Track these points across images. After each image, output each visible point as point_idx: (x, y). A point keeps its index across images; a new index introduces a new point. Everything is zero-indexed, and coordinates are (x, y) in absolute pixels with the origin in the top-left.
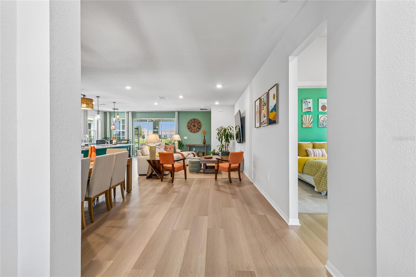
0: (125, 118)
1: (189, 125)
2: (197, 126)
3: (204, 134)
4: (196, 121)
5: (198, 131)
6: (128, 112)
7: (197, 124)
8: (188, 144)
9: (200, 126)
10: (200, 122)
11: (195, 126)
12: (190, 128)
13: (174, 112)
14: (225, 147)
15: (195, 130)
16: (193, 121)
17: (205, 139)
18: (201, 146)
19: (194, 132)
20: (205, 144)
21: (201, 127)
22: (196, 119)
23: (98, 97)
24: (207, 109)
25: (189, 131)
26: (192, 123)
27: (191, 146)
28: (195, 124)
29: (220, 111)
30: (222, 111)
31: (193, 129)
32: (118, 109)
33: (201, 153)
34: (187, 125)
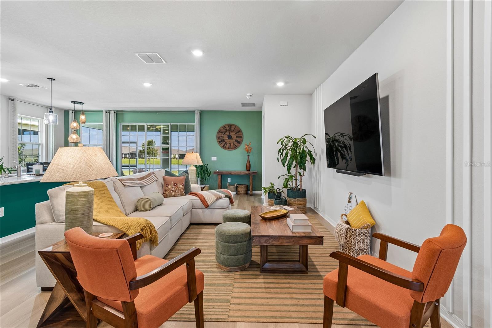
0: (102, 122)
1: (221, 135)
2: (234, 137)
3: (248, 152)
4: (232, 129)
5: (236, 147)
6: (108, 112)
7: (236, 134)
8: (218, 171)
9: (241, 137)
10: (240, 131)
11: (231, 138)
12: (223, 141)
13: (193, 112)
14: (296, 180)
15: (232, 144)
16: (228, 128)
17: (249, 162)
18: (241, 174)
19: (230, 149)
21: (242, 140)
22: (233, 125)
24: (253, 105)
25: (221, 147)
26: (226, 132)
27: (223, 176)
28: (230, 134)
29: (284, 105)
30: (287, 106)
31: (227, 143)
32: (83, 103)
33: (242, 187)
34: (217, 135)
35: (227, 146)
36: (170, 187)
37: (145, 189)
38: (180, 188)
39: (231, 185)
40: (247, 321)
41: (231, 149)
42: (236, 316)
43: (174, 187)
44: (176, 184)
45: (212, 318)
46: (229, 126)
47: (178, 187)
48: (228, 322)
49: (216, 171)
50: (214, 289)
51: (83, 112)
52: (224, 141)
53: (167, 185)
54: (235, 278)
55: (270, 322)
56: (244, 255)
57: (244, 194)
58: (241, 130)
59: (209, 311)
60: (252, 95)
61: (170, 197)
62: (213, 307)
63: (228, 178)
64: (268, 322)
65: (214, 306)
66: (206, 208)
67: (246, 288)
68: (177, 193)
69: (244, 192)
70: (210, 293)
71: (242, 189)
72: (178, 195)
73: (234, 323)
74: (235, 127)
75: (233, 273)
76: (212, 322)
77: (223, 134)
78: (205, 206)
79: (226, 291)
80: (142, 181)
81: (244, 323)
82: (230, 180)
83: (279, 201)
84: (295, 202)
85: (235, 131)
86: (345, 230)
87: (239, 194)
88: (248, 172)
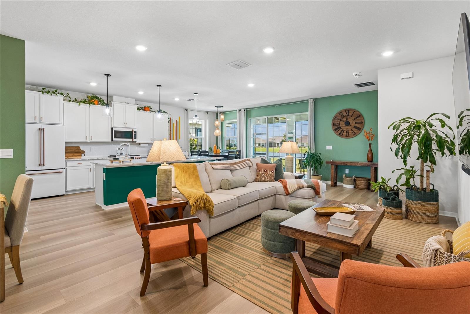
0: (236, 119)
1: (337, 122)
2: (353, 123)
3: (369, 140)
4: (351, 114)
5: (355, 135)
6: (240, 110)
7: (354, 119)
8: (331, 160)
9: (362, 123)
10: (360, 116)
11: (349, 124)
12: (339, 128)
13: (306, 102)
15: (350, 131)
16: (345, 114)
17: (370, 152)
18: (359, 165)
19: (347, 136)
20: (372, 161)
21: (364, 126)
22: (351, 109)
23: (159, 85)
24: (372, 84)
25: (337, 135)
26: (342, 118)
27: (338, 167)
28: (348, 121)
29: (407, 78)
30: (413, 77)
31: (344, 131)
32: (222, 107)
33: (362, 181)
34: (332, 122)
35: (345, 134)
36: (260, 173)
37: (234, 173)
38: (270, 174)
39: (347, 177)
40: (242, 296)
41: (349, 136)
42: (238, 288)
43: (264, 173)
44: (266, 171)
45: (222, 281)
46: (346, 111)
47: (268, 174)
48: (229, 289)
49: (329, 161)
50: (243, 263)
51: (223, 113)
52: (341, 129)
53: (259, 171)
54: (267, 262)
55: (259, 306)
56: (282, 243)
57: (363, 189)
58: (361, 114)
59: (224, 276)
60: (359, 73)
61: (260, 182)
62: (229, 274)
63: (346, 169)
64: (258, 305)
65: (231, 274)
66: (287, 195)
67: (269, 272)
68: (266, 179)
69: (364, 187)
70: (237, 264)
71: (361, 183)
72: (268, 180)
73: (232, 292)
74: (354, 111)
75: (270, 257)
76: (219, 284)
77: (340, 120)
78: (286, 193)
79: (250, 268)
80: (233, 166)
81: (239, 295)
82: (348, 171)
83: (388, 201)
84: (415, 206)
85: (354, 117)
86: (431, 251)
87: (357, 188)
88: (370, 163)
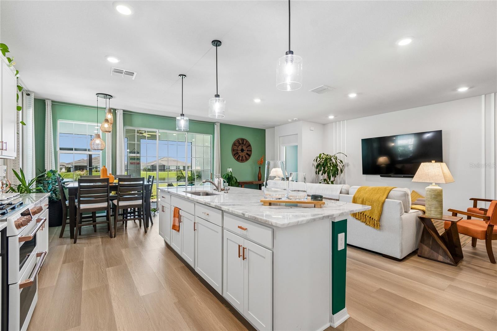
1: (235, 148)
2: (246, 151)
4: (244, 143)
5: (247, 160)
7: (247, 147)
9: (250, 151)
12: (237, 153)
13: (213, 124)
15: (244, 157)
16: (241, 142)
17: (260, 173)
20: (261, 180)
21: (251, 153)
22: (245, 139)
25: (235, 159)
26: (239, 145)
28: (243, 148)
29: (312, 130)
31: (240, 156)
34: (232, 148)
35: (241, 158)
41: (243, 161)
46: (242, 140)
58: (250, 144)
74: (247, 141)
77: (237, 147)
85: (246, 145)
88: (259, 181)
